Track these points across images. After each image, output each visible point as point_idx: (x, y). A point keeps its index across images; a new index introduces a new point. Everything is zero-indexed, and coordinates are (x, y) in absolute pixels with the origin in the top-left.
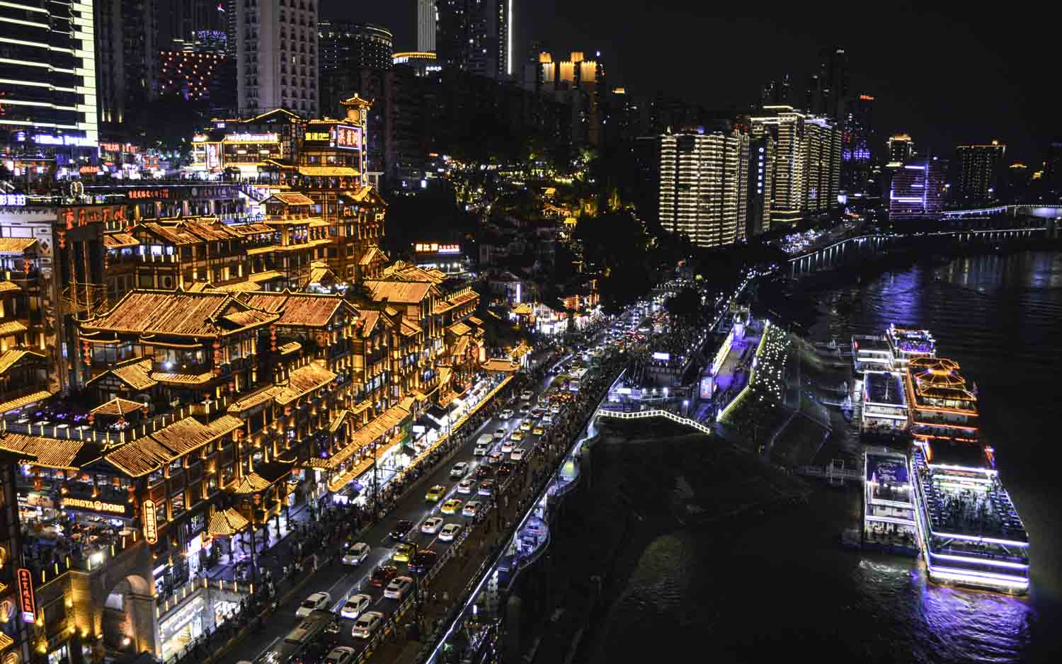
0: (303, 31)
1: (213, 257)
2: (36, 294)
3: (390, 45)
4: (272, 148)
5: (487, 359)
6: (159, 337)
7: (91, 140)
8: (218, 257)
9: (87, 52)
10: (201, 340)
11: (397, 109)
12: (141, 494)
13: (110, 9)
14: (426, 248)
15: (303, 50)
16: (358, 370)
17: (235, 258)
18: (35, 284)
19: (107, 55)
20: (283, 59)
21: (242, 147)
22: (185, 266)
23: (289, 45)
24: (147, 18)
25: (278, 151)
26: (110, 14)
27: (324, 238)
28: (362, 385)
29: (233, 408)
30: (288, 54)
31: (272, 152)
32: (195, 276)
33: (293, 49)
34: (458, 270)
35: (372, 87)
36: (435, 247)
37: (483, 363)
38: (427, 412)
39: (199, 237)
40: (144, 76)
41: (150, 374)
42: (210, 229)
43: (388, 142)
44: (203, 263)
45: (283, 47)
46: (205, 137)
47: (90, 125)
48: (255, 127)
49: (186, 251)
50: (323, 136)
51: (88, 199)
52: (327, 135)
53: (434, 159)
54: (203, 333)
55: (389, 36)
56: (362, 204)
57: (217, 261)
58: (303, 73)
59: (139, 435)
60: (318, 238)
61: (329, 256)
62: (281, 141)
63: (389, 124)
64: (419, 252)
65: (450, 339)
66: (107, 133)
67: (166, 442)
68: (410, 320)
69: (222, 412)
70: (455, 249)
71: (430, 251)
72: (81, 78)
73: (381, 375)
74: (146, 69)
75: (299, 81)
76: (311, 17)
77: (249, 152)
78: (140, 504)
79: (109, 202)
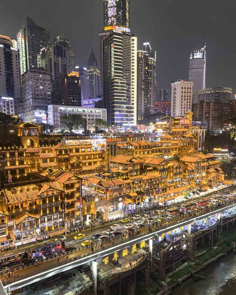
0: (188, 95)
1: (143, 149)
2: (104, 154)
3: (231, 92)
4: (165, 125)
5: (224, 180)
6: (119, 163)
7: (135, 124)
8: (144, 149)
9: (135, 106)
10: (125, 164)
11: (213, 112)
12: (107, 190)
13: (141, 95)
14: (217, 149)
15: (187, 99)
16: (171, 176)
17: (149, 150)
18: (104, 152)
19: (140, 105)
20: (182, 102)
21: (159, 125)
22: (136, 150)
23: (183, 99)
24: (152, 96)
25: (166, 126)
26: (141, 96)
27: (177, 146)
28: (172, 180)
29: (130, 178)
30: (183, 101)
31: (165, 126)
32: (138, 153)
33: (185, 99)
34: (227, 156)
35: (206, 107)
36: (220, 149)
37: (223, 181)
38: (197, 190)
39: (140, 145)
40: (150, 109)
41: (117, 170)
42: (143, 143)
43: (211, 121)
44: (140, 150)
45: (182, 99)
46: (152, 123)
47: (135, 121)
48: (162, 120)
49: (136, 148)
50: (178, 122)
51: (113, 137)
52: (179, 121)
53: (226, 125)
54: (126, 163)
55: (231, 90)
56: (189, 138)
57: (144, 150)
58: (187, 105)
59: (109, 180)
60: (175, 146)
61: (178, 150)
62: (167, 123)
63: (211, 116)
64: (215, 151)
65: (208, 173)
66: (139, 122)
67: (114, 182)
68: (193, 167)
69: (128, 179)
70: (227, 150)
71: (218, 151)
72: (134, 111)
73: (179, 178)
74: (151, 107)
75: (186, 107)
76: (190, 91)
77: (161, 126)
78: (107, 192)
79: (117, 137)
